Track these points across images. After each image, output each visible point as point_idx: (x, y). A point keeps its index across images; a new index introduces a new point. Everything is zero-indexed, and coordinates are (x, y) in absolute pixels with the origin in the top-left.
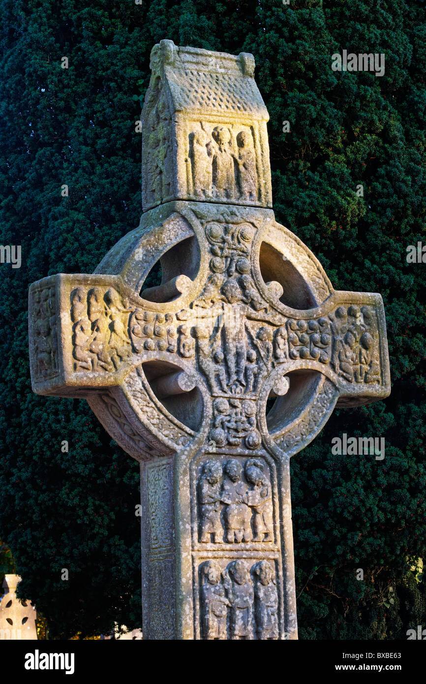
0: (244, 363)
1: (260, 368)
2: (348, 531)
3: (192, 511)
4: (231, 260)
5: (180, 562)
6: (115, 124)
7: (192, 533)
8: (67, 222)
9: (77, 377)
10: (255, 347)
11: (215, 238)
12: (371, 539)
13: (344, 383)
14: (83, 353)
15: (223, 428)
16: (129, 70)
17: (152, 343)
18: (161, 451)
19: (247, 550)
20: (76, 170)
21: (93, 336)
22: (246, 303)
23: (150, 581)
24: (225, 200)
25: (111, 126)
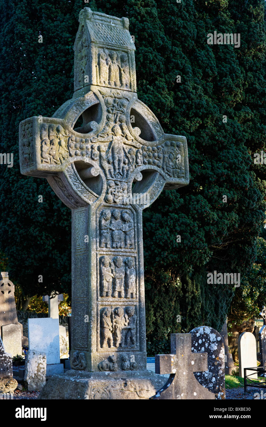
0: (122, 164)
1: (129, 168)
2: (162, 251)
3: (96, 233)
4: (117, 116)
5: (90, 256)
6: (57, 59)
7: (96, 243)
8: (34, 104)
9: (43, 166)
10: (127, 157)
11: (109, 104)
12: (171, 255)
13: (168, 177)
14: (46, 155)
15: (112, 194)
16: (64, 34)
17: (79, 152)
18: (82, 204)
19: (122, 252)
20: (38, 80)
21: (51, 147)
22: (123, 136)
23: (75, 265)
24: (114, 87)
25: (55, 60)
